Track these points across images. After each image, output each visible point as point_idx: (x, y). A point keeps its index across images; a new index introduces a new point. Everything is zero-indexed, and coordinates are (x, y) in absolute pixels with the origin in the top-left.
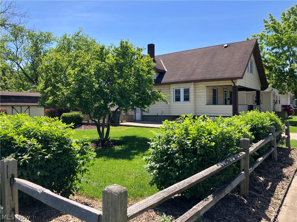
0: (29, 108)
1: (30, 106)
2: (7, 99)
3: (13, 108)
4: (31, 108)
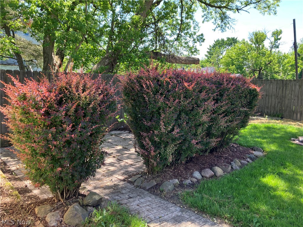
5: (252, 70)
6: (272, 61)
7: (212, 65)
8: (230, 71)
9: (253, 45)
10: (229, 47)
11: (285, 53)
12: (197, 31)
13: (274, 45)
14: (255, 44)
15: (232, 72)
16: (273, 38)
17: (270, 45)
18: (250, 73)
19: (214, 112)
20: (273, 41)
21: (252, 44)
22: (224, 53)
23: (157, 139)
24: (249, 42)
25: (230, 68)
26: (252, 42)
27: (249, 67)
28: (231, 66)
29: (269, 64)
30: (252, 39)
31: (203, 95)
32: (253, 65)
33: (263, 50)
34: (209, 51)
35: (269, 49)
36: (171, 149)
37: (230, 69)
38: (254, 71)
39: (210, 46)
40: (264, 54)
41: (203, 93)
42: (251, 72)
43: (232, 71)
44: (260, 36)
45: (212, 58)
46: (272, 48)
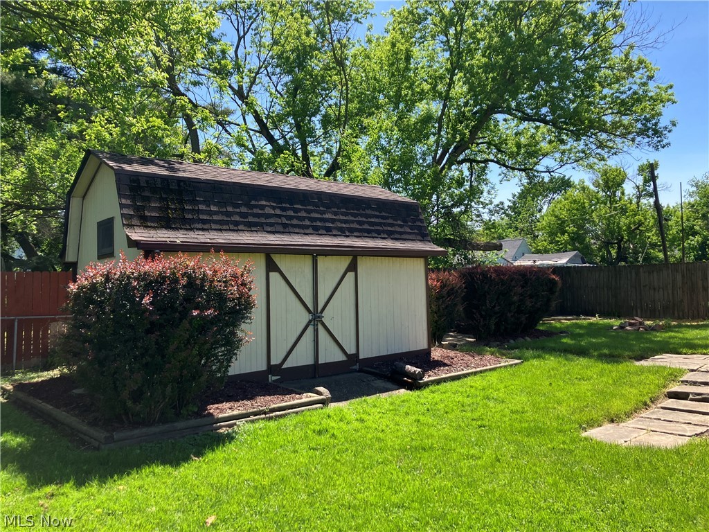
0: (353, 267)
1: (358, 257)
2: (238, 206)
3: (271, 267)
4: (364, 264)
5: (604, 242)
6: (643, 223)
7: (520, 234)
8: (559, 245)
9: (601, 194)
10: (555, 196)
11: (668, 206)
12: (493, 196)
13: (642, 191)
14: (603, 191)
15: (562, 248)
16: (641, 178)
17: (635, 192)
18: (600, 249)
19: (521, 295)
20: (641, 184)
21: (598, 192)
22: (545, 208)
23: (483, 313)
24: (592, 187)
25: (557, 239)
26: (598, 186)
27: (597, 237)
28: (559, 235)
29: (637, 228)
30: (597, 181)
31: (513, 283)
32: (604, 233)
33: (622, 201)
34: (512, 204)
35: (635, 201)
36: (493, 321)
37: (558, 241)
38: (607, 245)
39: (514, 196)
40: (624, 210)
41: (514, 282)
42: (603, 247)
43: (561, 244)
44: (612, 176)
45: (519, 220)
46: (639, 198)
